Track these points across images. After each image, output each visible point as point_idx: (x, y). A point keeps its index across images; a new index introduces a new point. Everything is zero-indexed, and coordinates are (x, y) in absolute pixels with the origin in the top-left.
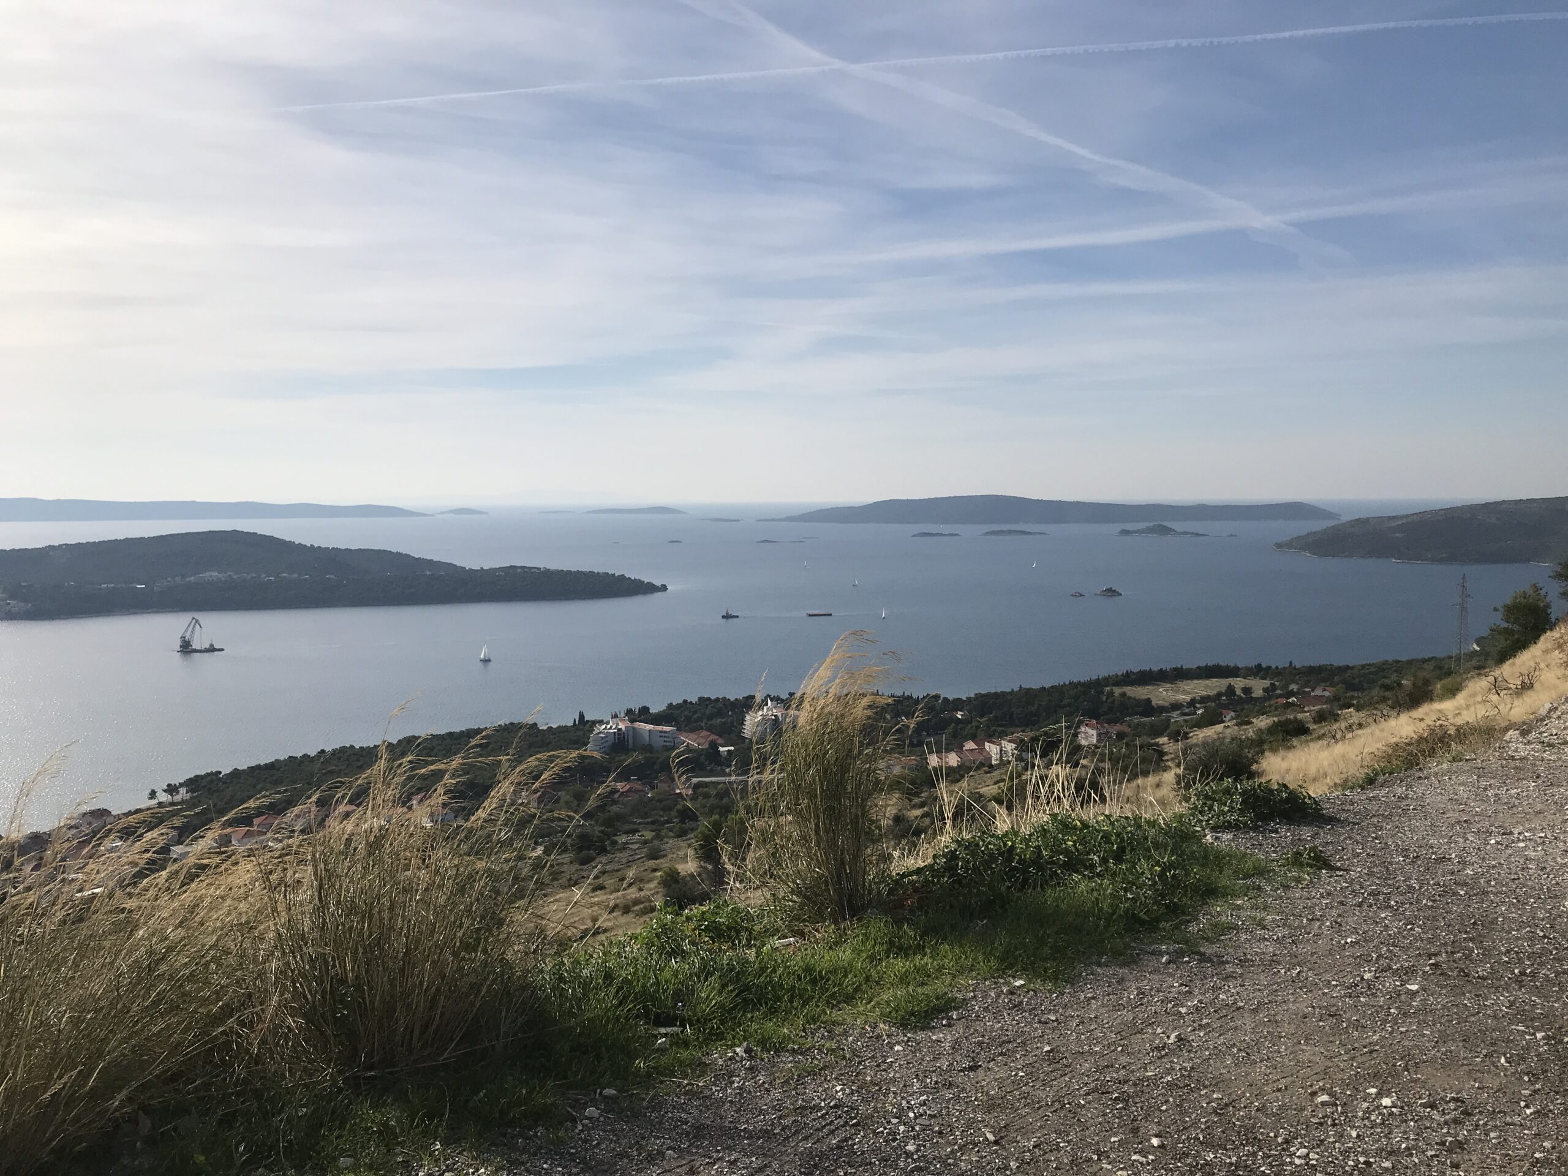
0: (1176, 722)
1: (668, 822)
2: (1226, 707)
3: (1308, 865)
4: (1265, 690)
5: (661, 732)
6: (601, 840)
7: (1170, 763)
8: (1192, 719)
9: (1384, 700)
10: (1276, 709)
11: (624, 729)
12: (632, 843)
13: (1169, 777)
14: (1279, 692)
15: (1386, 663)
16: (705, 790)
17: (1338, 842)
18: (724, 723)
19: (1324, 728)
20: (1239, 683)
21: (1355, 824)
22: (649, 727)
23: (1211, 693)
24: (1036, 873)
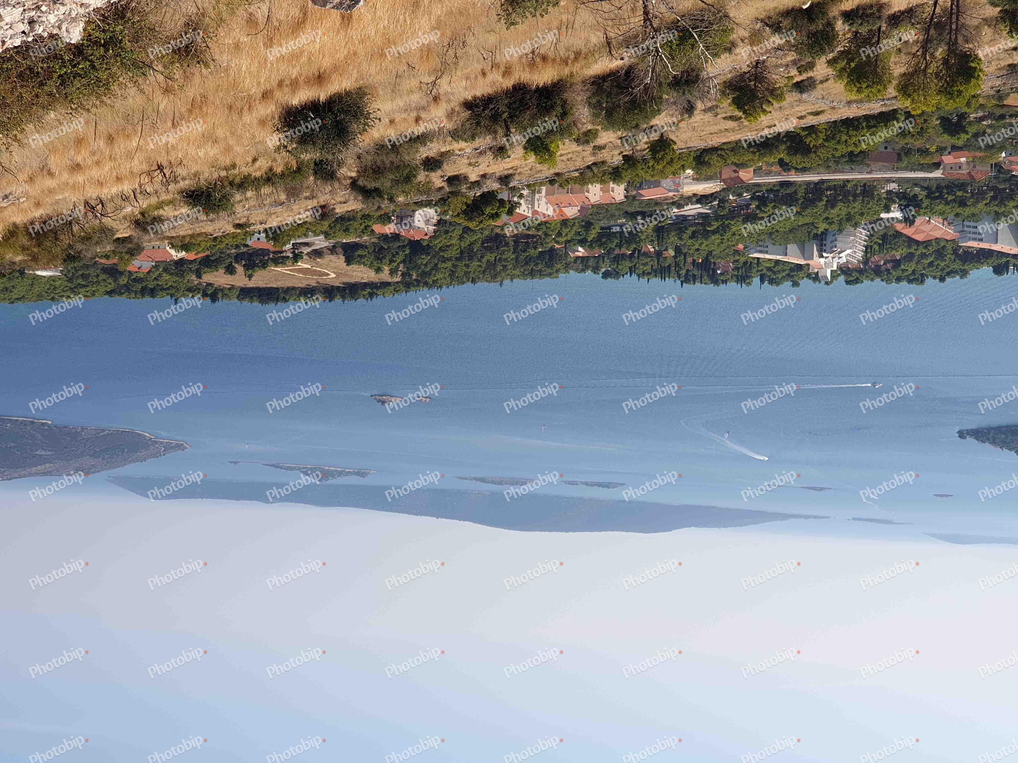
0: (319, 235)
5: (981, 240)
8: (298, 237)
16: (925, 161)
18: (891, 249)
20: (239, 279)
22: (997, 247)
23: (272, 270)
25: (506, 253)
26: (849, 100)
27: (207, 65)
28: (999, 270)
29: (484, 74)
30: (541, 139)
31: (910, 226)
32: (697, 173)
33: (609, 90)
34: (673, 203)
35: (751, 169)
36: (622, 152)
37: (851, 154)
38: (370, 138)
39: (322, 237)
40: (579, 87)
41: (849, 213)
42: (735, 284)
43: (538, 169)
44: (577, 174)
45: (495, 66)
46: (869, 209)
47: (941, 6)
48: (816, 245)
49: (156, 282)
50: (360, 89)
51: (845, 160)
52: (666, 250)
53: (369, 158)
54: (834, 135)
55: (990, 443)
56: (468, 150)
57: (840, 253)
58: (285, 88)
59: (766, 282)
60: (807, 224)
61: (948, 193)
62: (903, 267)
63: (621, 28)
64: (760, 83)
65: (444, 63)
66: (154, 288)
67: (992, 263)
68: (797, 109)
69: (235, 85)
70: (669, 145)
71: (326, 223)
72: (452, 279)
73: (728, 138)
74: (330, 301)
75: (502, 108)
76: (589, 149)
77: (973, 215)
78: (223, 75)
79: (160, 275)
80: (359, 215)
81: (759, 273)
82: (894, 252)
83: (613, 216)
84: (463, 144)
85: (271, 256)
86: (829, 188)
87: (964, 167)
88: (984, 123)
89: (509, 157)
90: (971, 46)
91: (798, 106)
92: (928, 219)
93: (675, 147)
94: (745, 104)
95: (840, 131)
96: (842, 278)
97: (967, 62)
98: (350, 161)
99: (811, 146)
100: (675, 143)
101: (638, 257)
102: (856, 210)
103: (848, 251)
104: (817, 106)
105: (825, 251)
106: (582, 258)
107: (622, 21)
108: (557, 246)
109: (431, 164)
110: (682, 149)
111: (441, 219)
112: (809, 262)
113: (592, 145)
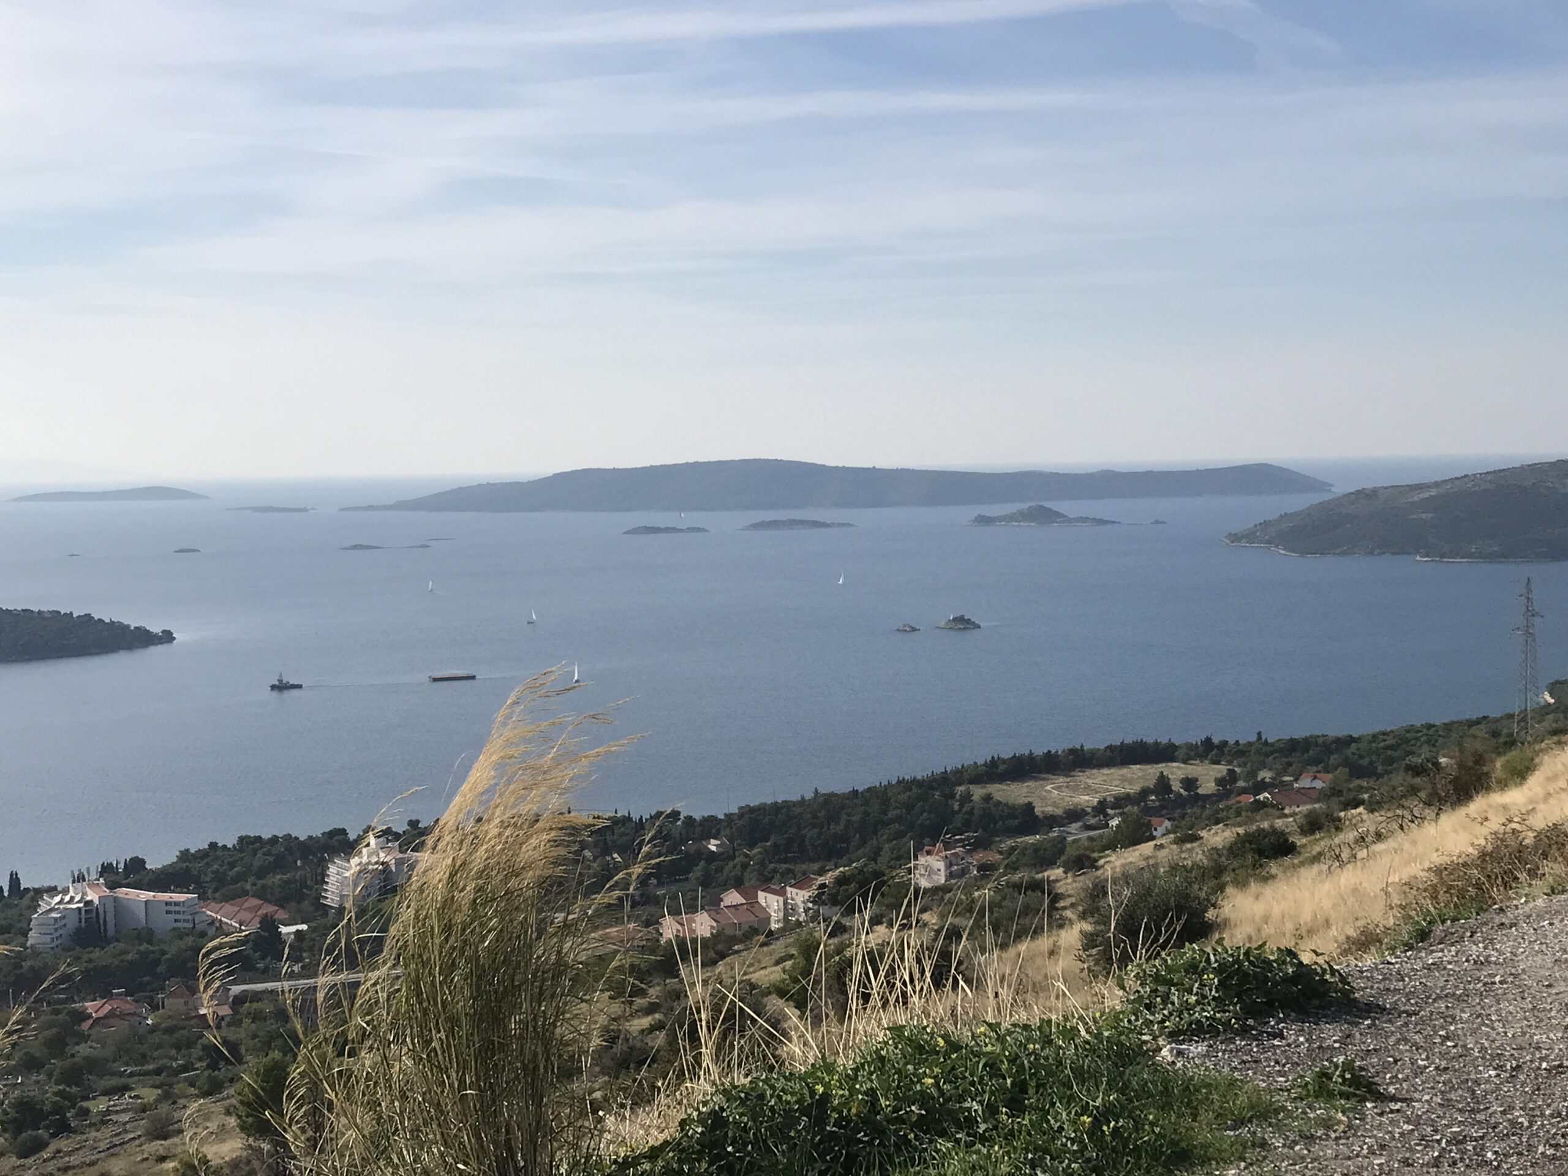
0: (1075, 841)
1: (185, 1069)
2: (1157, 812)
3: (1342, 1095)
4: (1220, 782)
5: (167, 903)
6: (58, 1109)
7: (1068, 913)
8: (1101, 836)
9: (1414, 791)
10: (1239, 814)
11: (96, 902)
12: (117, 1112)
13: (1071, 936)
14: (1241, 784)
15: (1410, 729)
16: (255, 1005)
17: (1386, 1049)
18: (288, 882)
19: (1320, 843)
20: (1176, 772)
21: (1409, 1015)
22: (145, 895)
23: (1133, 789)
24: (871, 1143)
25: (815, 836)
28: (137, 865)
31: (266, 916)
49: (1290, 760)
57: (360, 871)
66: (1291, 752)
67: (148, 873)
72: (885, 793)
77: (181, 937)
103: (348, 873)
105: (380, 872)
106: (709, 838)
108: (746, 851)
112: (401, 855)
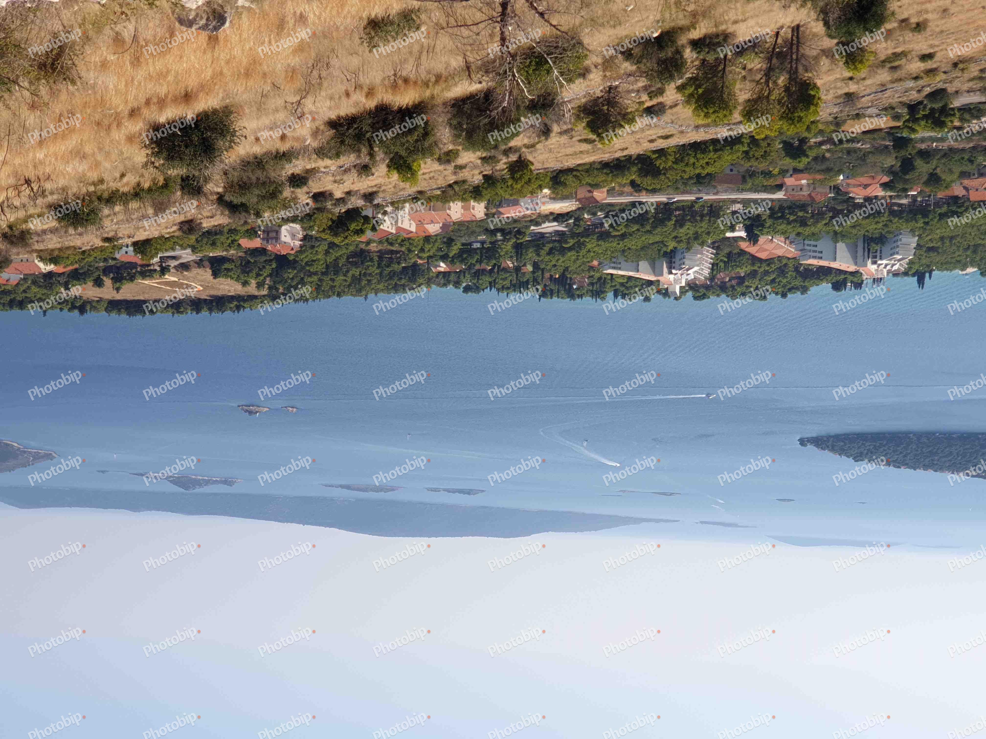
18: (736, 267)
22: (835, 265)
23: (139, 282)
25: (370, 268)
26: (696, 124)
27: (73, 82)
28: (838, 286)
29: (348, 95)
30: (403, 158)
31: (754, 244)
32: (553, 192)
33: (469, 112)
34: (531, 221)
35: (605, 190)
36: (482, 172)
37: (698, 176)
38: (236, 155)
39: (189, 251)
40: (440, 109)
41: (697, 233)
42: (590, 298)
43: (401, 187)
44: (439, 192)
45: (358, 87)
46: (715, 228)
47: (782, 37)
48: (666, 263)
49: (24, 295)
50: (226, 107)
51: (692, 182)
52: (525, 265)
53: (236, 174)
54: (683, 158)
55: (829, 450)
56: (333, 168)
57: (688, 270)
58: (152, 106)
59: (619, 297)
60: (657, 243)
61: (790, 214)
62: (747, 283)
63: (480, 54)
64: (612, 107)
65: (309, 83)
66: (22, 301)
67: (831, 280)
68: (648, 132)
69: (102, 102)
70: (527, 166)
71: (193, 238)
72: (318, 293)
73: (582, 159)
74: (197, 313)
75: (366, 128)
76: (450, 168)
77: (813, 234)
78: (90, 92)
79: (29, 288)
80: (226, 230)
81: (613, 289)
82: (738, 270)
83: (473, 232)
84: (328, 162)
85: (139, 269)
86: (677, 209)
87: (805, 189)
88: (824, 147)
89: (373, 175)
90: (810, 75)
91: (648, 130)
92: (770, 238)
93: (533, 168)
94: (599, 128)
95: (688, 154)
96: (690, 294)
97: (807, 90)
98: (217, 177)
99: (661, 168)
100: (532, 164)
101: (498, 272)
102: (703, 230)
103: (696, 269)
104: (666, 130)
105: (674, 268)
106: (444, 273)
107: (481, 46)
108: (420, 261)
109: (297, 181)
110: (539, 169)
111: (307, 235)
112: (659, 278)
113: (453, 164)
